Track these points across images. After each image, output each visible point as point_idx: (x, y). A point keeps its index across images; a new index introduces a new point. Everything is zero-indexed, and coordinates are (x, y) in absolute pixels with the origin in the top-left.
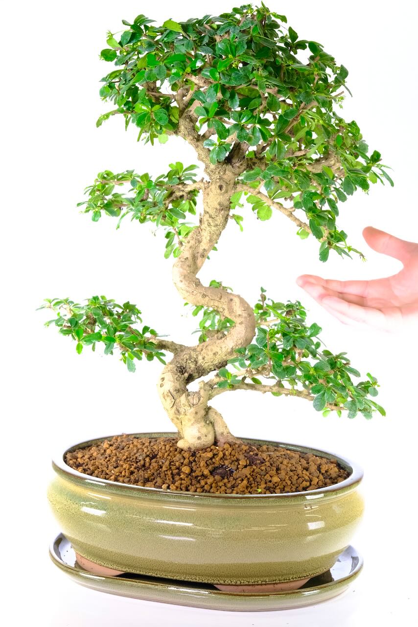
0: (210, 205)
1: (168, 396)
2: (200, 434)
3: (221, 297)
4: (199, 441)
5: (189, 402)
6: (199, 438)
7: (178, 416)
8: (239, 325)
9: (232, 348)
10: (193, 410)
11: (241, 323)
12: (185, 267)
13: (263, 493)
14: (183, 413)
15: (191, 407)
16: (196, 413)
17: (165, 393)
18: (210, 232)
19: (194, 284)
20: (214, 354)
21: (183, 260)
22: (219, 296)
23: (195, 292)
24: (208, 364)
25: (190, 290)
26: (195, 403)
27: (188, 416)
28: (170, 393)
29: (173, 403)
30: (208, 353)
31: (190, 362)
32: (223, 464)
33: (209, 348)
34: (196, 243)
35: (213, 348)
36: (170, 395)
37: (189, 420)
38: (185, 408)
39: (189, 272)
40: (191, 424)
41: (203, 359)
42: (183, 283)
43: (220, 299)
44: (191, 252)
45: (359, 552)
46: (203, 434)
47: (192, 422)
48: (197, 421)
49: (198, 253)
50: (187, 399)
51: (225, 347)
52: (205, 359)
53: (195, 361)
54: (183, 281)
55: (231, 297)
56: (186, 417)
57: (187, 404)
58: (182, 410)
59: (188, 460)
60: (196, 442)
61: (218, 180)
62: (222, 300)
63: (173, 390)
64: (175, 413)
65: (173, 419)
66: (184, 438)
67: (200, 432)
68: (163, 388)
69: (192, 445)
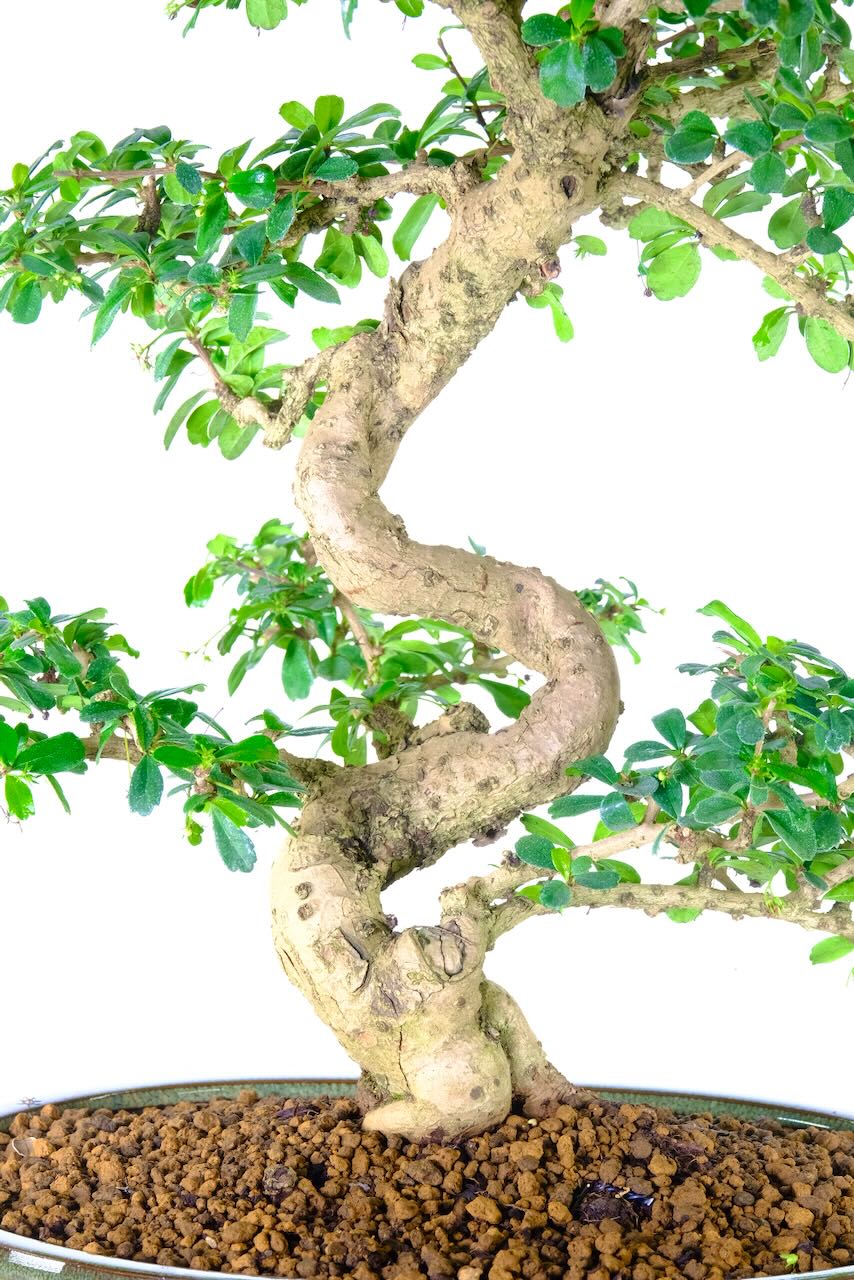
0: (496, 251)
1: (338, 950)
2: (477, 1076)
3: (486, 578)
4: (477, 1105)
5: (431, 964)
6: (476, 1093)
7: (391, 1021)
8: (572, 678)
9: (557, 764)
10: (450, 993)
11: (579, 669)
12: (351, 477)
13: (804, 1265)
14: (412, 1006)
15: (442, 982)
16: (462, 1003)
17: (326, 941)
18: (442, 347)
19: (395, 538)
20: (485, 786)
21: (342, 452)
22: (479, 576)
23: (402, 565)
24: (453, 823)
25: (386, 559)
26: (451, 967)
27: (435, 1016)
28: (345, 936)
29: (363, 973)
30: (454, 783)
31: (385, 820)
32: (593, 1176)
33: (456, 765)
34: (373, 390)
35: (475, 764)
36: (347, 945)
37: (436, 1029)
38: (419, 987)
39: (366, 493)
40: (441, 1043)
41: (435, 805)
42: (358, 534)
43: (484, 588)
44: (361, 421)
46: (485, 1077)
47: (445, 1038)
48: (460, 1033)
49: (379, 423)
50: (423, 955)
51: (530, 760)
52: (441, 806)
53: (401, 815)
54: (358, 527)
55: (518, 579)
56: (425, 1020)
57: (428, 973)
58: (408, 996)
59: (458, 1176)
60: (467, 1109)
61: (557, 161)
62: (491, 589)
63: (354, 925)
64: (374, 1008)
65: (357, 1032)
66: (409, 1097)
67: (476, 1070)
68: (314, 921)
69: (452, 1121)
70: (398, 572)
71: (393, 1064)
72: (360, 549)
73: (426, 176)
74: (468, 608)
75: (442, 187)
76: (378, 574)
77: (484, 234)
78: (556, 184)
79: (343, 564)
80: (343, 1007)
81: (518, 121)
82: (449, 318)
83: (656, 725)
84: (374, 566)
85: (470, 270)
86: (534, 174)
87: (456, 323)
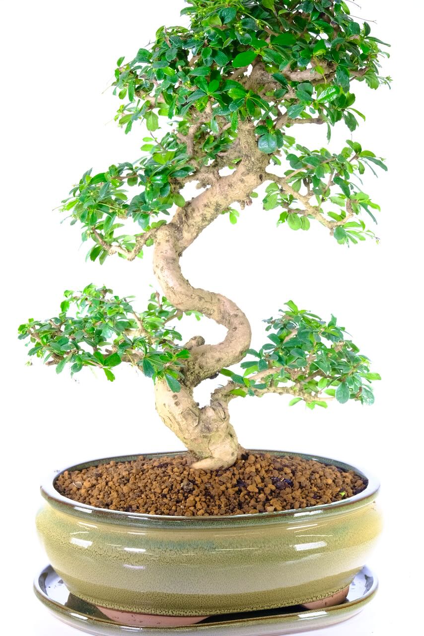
0: (231, 198)
1: (189, 414)
2: (232, 449)
3: (212, 298)
6: (233, 454)
7: (207, 434)
8: (241, 326)
10: (224, 424)
14: (214, 429)
15: (223, 421)
17: (185, 412)
23: (193, 295)
27: (220, 432)
28: (190, 410)
29: (198, 421)
36: (191, 413)
37: (221, 436)
38: (216, 423)
40: (221, 440)
45: (374, 572)
46: (234, 449)
50: (216, 413)
57: (219, 419)
58: (213, 426)
60: (231, 459)
62: (213, 301)
63: (192, 406)
64: (201, 431)
65: (195, 439)
66: (211, 457)
67: (232, 447)
68: (181, 406)
69: (227, 463)
70: (193, 297)
71: (206, 447)
72: (183, 291)
73: (203, 175)
74: (207, 307)
75: (209, 179)
76: (188, 298)
77: (228, 193)
78: (258, 176)
79: (177, 295)
80: (191, 432)
81: (250, 158)
82: (205, 219)
83: (270, 338)
84: (187, 295)
85: (220, 203)
86: (250, 174)
87: (206, 220)
